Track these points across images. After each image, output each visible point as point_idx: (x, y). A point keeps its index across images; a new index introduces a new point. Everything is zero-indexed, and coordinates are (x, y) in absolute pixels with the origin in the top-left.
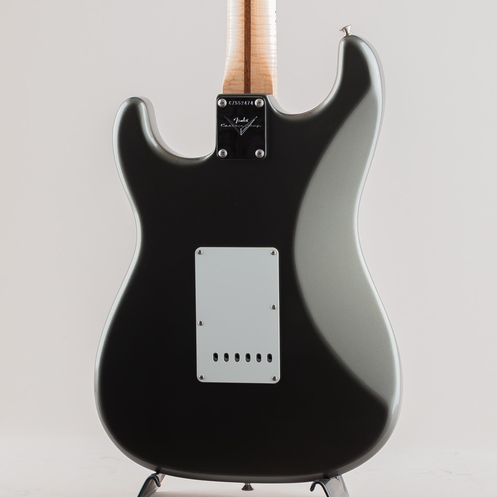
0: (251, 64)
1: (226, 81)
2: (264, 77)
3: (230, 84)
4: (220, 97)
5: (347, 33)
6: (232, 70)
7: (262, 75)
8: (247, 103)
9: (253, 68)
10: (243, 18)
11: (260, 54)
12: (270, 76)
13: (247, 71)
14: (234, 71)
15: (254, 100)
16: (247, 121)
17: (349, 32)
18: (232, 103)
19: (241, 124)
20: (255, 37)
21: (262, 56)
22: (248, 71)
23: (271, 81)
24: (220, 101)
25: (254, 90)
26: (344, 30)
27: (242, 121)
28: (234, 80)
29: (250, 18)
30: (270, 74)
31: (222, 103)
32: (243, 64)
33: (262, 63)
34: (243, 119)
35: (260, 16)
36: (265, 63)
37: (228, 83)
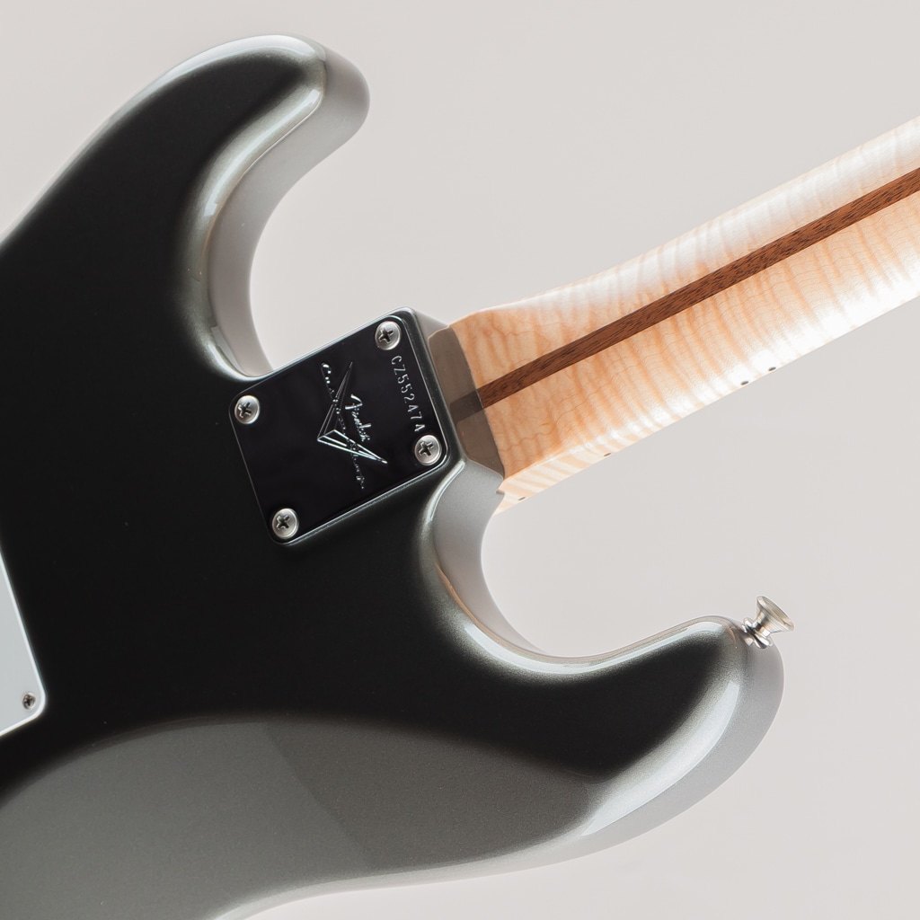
0: (569, 369)
1: (491, 317)
3: (486, 333)
4: (407, 321)
5: (759, 626)
6: (534, 320)
7: (550, 415)
8: (415, 413)
9: (562, 379)
10: (694, 276)
11: (610, 382)
12: (557, 442)
13: (543, 367)
14: (530, 327)
15: (432, 429)
16: (363, 437)
17: (765, 631)
18: (398, 365)
19: (347, 425)
21: (607, 391)
22: (547, 369)
23: (540, 454)
24: (390, 326)
25: (499, 413)
26: (762, 615)
27: (357, 421)
28: (504, 338)
29: (704, 298)
31: (387, 335)
32: (558, 343)
33: (586, 401)
34: (363, 423)
35: (724, 327)
36: (592, 411)
37: (488, 325)
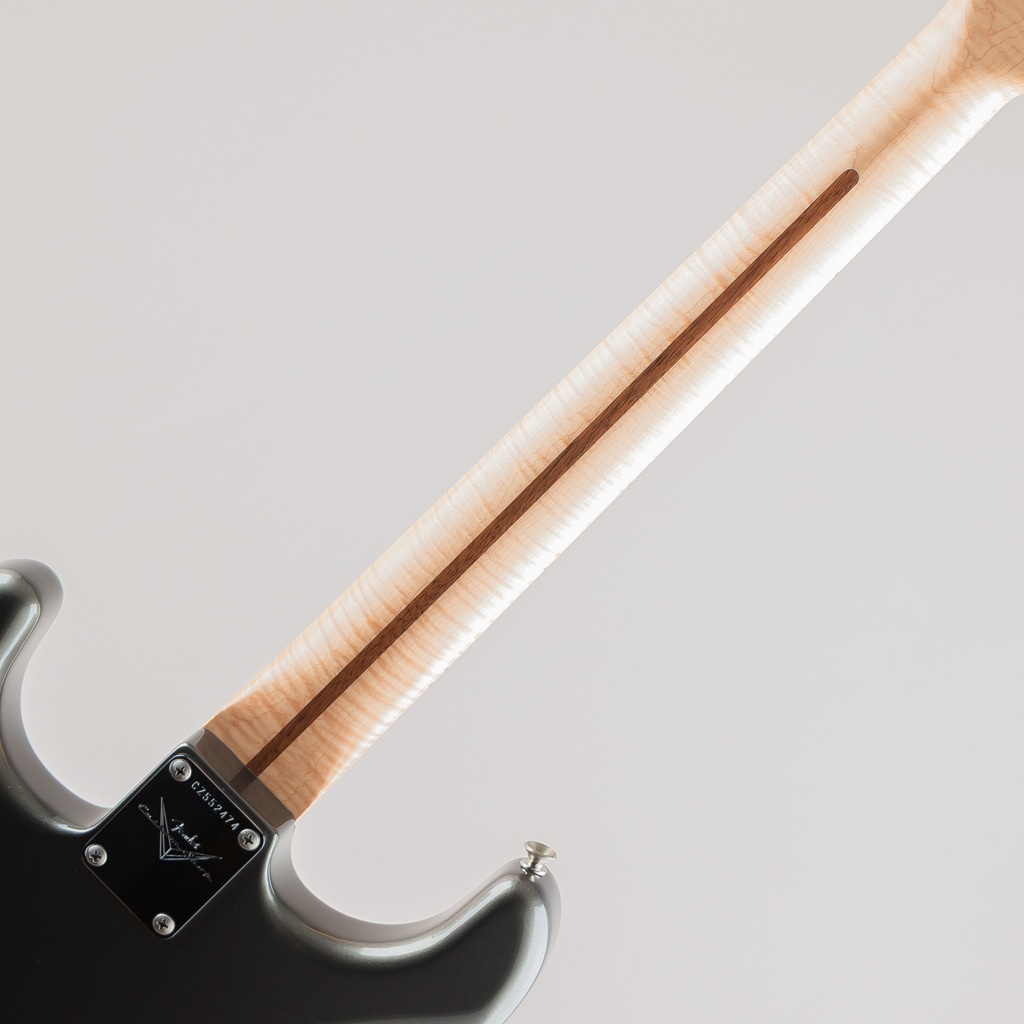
0: (309, 728)
1: (233, 711)
2: (308, 777)
3: (234, 724)
5: (534, 864)
6: (265, 702)
7: (309, 765)
8: (227, 817)
9: (307, 737)
11: (342, 727)
12: (321, 781)
13: (289, 734)
14: (265, 709)
15: (245, 824)
16: (196, 846)
17: (539, 866)
18: (199, 788)
19: (179, 842)
20: (361, 689)
21: (342, 733)
22: (292, 735)
23: (314, 794)
24: (178, 763)
25: (270, 775)
26: (532, 857)
27: (186, 837)
28: (249, 723)
29: (386, 648)
30: (327, 779)
31: (181, 771)
32: (292, 714)
33: (330, 746)
34: (191, 837)
35: (408, 661)
37: (233, 718)
